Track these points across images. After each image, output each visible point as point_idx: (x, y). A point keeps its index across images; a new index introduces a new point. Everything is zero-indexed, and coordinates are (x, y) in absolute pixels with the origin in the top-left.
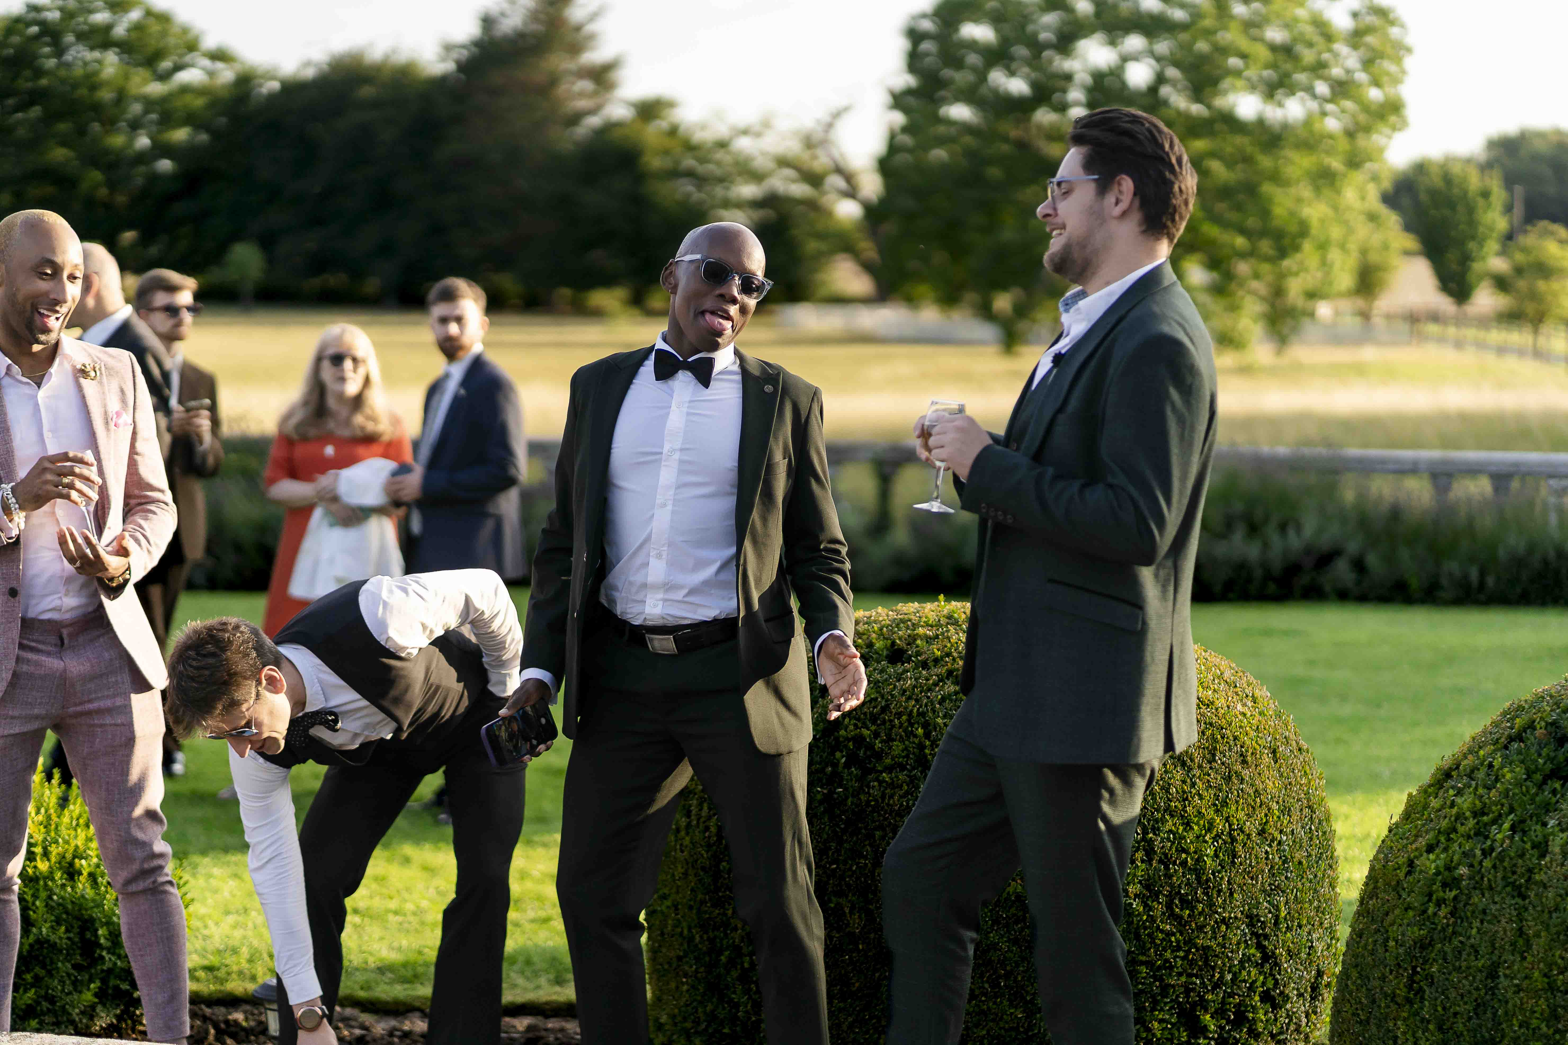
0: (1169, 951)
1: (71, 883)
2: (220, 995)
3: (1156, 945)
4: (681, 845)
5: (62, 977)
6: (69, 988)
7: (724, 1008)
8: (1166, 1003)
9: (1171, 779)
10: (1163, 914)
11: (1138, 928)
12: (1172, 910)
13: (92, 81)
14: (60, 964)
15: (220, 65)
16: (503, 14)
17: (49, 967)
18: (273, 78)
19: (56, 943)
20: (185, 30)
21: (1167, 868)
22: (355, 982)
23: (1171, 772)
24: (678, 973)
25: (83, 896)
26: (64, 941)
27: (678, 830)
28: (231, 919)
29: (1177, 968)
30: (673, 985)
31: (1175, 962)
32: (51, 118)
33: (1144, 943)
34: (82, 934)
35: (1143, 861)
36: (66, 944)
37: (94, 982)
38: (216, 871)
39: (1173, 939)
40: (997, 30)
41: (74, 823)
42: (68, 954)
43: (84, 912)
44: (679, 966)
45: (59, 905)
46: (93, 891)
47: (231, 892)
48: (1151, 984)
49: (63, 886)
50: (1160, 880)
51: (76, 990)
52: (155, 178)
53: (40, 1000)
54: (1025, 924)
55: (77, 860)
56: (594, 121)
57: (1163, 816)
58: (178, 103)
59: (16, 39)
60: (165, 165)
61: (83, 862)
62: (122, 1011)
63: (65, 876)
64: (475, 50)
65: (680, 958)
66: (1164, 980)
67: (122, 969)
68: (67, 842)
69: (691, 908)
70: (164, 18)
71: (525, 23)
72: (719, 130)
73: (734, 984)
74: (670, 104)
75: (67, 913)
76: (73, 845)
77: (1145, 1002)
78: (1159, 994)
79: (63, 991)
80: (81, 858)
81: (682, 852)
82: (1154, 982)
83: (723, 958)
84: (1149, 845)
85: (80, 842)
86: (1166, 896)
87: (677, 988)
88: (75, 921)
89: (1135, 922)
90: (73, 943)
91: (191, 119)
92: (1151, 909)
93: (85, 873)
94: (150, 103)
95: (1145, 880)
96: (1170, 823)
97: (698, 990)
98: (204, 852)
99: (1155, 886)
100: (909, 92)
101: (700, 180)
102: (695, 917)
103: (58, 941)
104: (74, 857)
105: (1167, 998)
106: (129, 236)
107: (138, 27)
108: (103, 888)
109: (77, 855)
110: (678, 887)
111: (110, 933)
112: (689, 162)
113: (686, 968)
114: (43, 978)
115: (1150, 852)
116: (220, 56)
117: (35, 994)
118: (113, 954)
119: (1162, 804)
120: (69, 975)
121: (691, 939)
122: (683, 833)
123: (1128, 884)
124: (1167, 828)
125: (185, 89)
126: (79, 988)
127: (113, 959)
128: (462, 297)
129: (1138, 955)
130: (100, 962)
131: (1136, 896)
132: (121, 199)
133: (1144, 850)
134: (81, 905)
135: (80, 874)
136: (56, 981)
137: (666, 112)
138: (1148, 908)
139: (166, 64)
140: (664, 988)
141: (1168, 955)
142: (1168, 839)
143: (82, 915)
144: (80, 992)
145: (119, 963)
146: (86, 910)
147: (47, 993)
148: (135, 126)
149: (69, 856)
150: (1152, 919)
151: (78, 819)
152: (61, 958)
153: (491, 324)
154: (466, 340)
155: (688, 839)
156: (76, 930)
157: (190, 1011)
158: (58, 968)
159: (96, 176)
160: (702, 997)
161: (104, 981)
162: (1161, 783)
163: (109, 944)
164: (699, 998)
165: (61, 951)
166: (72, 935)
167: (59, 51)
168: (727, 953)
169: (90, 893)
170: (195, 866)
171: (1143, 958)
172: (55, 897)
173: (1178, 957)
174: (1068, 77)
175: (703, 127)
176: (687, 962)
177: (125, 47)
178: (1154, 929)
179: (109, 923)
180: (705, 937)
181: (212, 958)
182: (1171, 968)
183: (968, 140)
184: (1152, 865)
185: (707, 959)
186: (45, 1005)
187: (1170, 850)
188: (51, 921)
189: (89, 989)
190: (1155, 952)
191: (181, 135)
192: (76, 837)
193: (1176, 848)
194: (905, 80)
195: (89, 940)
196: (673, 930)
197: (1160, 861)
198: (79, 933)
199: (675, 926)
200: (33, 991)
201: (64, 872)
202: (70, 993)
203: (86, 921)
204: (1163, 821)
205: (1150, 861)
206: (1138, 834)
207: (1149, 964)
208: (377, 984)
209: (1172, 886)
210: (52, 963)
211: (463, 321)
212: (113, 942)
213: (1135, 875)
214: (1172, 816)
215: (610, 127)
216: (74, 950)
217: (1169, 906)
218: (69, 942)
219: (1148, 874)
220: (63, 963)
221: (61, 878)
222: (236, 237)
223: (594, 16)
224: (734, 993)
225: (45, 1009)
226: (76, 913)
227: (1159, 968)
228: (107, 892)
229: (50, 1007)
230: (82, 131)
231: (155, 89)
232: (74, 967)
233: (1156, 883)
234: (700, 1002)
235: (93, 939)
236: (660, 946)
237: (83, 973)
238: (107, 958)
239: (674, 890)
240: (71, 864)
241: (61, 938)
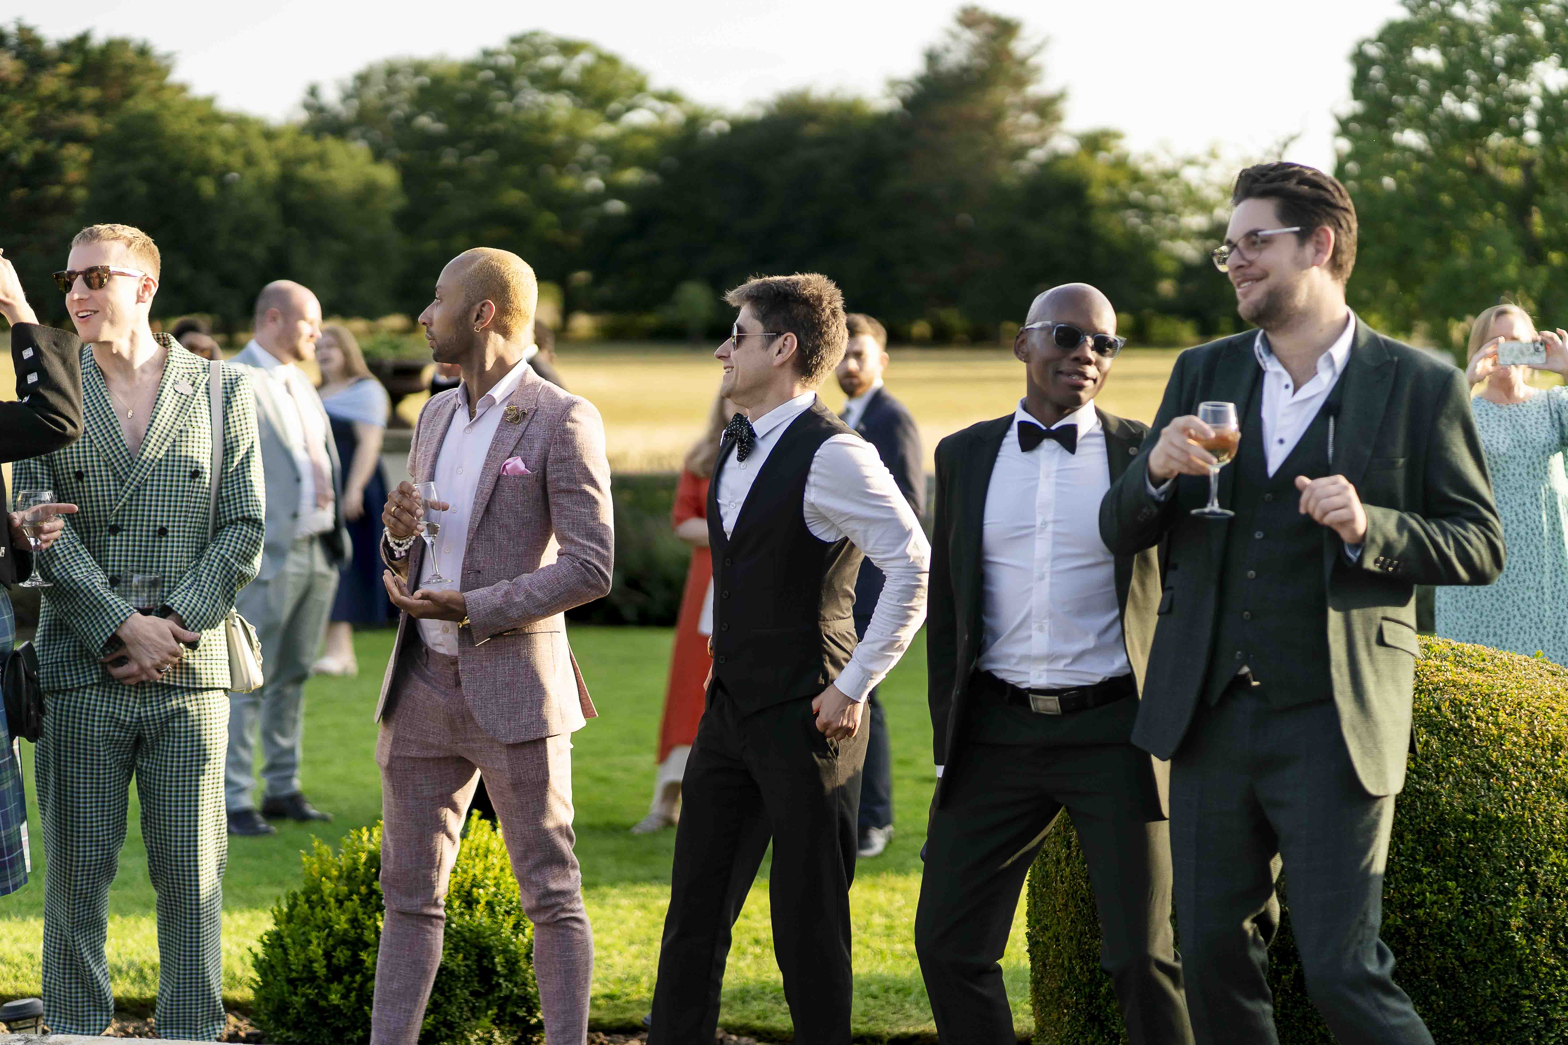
0: (1554, 985)
1: (470, 911)
2: (620, 1023)
3: (1540, 979)
4: (1062, 876)
5: (460, 1003)
6: (467, 1014)
7: (1104, 1040)
8: (1551, 1038)
9: (1554, 811)
10: (1547, 947)
11: (1521, 962)
12: (1556, 943)
13: (543, 125)
14: (458, 991)
15: (669, 106)
16: (947, 50)
17: (447, 994)
18: (721, 118)
19: (454, 971)
20: (632, 71)
21: (1550, 901)
22: (753, 1012)
23: (1554, 804)
24: (1059, 1004)
25: (480, 924)
26: (462, 968)
27: (1058, 862)
28: (634, 949)
29: (1562, 1002)
30: (1055, 1016)
31: (1560, 996)
32: (506, 160)
33: (1528, 977)
34: (479, 961)
35: (1525, 894)
36: (464, 971)
37: (492, 1009)
38: (624, 902)
39: (1557, 973)
40: (1444, 53)
41: (473, 853)
42: (466, 981)
43: (481, 940)
44: (1060, 996)
45: (458, 932)
46: (490, 920)
47: (637, 924)
48: (1535, 1018)
49: (462, 914)
50: (1543, 913)
51: (473, 1016)
52: (607, 219)
53: (439, 1026)
54: (1405, 956)
55: (475, 890)
56: (1038, 155)
57: (1546, 848)
58: (628, 144)
59: (471, 84)
60: (616, 206)
61: (481, 891)
62: (520, 1037)
63: (463, 905)
64: (919, 86)
65: (1061, 990)
66: (1548, 1015)
67: (520, 997)
68: (465, 872)
69: (1071, 939)
70: (611, 61)
71: (969, 58)
72: (1166, 162)
73: (1113, 1016)
74: (1117, 136)
75: (465, 940)
76: (471, 874)
77: (1529, 1036)
78: (1544, 1029)
79: (461, 1017)
80: (479, 887)
81: (1063, 883)
82: (1538, 1016)
83: (1103, 990)
84: (1532, 878)
85: (478, 871)
86: (1550, 929)
87: (1059, 1019)
88: (473, 949)
89: (1518, 955)
90: (471, 971)
91: (642, 161)
92: (1534, 942)
93: (483, 902)
94: (602, 145)
95: (1528, 913)
96: (1554, 855)
97: (1079, 1021)
98: (613, 884)
99: (1538, 920)
100: (1355, 118)
101: (1146, 211)
102: (1074, 948)
103: (455, 968)
104: (473, 886)
105: (1552, 1033)
106: (581, 277)
107: (589, 71)
108: (500, 917)
109: (475, 884)
110: (1059, 918)
111: (507, 961)
112: (1135, 194)
113: (1067, 998)
114: (442, 1004)
115: (1533, 885)
116: (668, 97)
117: (434, 1020)
118: (510, 981)
119: (1546, 836)
120: (467, 1001)
121: (1071, 971)
122: (1063, 864)
123: (1511, 916)
124: (1551, 860)
125: (638, 131)
126: (477, 1015)
127: (510, 986)
128: (862, 333)
129: (1521, 988)
130: (497, 989)
131: (1519, 929)
132: (575, 240)
133: (1527, 883)
134: (478, 933)
135: (478, 903)
136: (454, 1008)
137: (1113, 143)
138: (1531, 941)
139: (614, 106)
140: (1046, 1019)
141: (1552, 989)
142: (1552, 871)
143: (480, 942)
144: (478, 1019)
145: (516, 990)
146: (484, 938)
147: (445, 1019)
148: (587, 167)
149: (467, 885)
150: (1536, 953)
151: (477, 849)
152: (459, 985)
153: (891, 360)
154: (864, 377)
155: (1068, 870)
156: (474, 958)
157: (588, 1038)
158: (456, 995)
159: (548, 218)
160: (1083, 1028)
161: (501, 1008)
162: (1544, 815)
163: (505, 972)
164: (1080, 1029)
165: (459, 978)
166: (469, 962)
167: (512, 94)
168: (1106, 985)
169: (486, 921)
170: (603, 897)
171: (1526, 992)
172: (454, 926)
173: (1562, 991)
174: (1523, 101)
175: (1149, 158)
176: (1068, 994)
177: (576, 90)
178: (1538, 963)
179: (505, 951)
180: (1085, 967)
181: (612, 986)
182: (1556, 1002)
183: (1417, 167)
184: (1534, 898)
185: (1087, 990)
186: (444, 1031)
187: (1553, 883)
188: (450, 949)
189: (486, 1016)
190: (1539, 986)
191: (631, 176)
192: (474, 867)
193: (1560, 881)
194: (1349, 106)
195: (487, 967)
196: (1055, 962)
197: (1544, 894)
198: (476, 961)
199: (1056, 957)
200: (432, 1017)
201: (463, 901)
202: (468, 1020)
203: (484, 948)
204: (1547, 853)
205: (1533, 893)
206: (1521, 867)
207: (1533, 998)
208: (774, 1014)
209: (1556, 919)
210: (450, 989)
211: (863, 356)
212: (509, 970)
213: (1517, 908)
214: (1555, 848)
215: (1057, 158)
216: (471, 976)
217: (1553, 939)
218: (467, 970)
219: (1531, 907)
220: (461, 990)
221: (459, 907)
222: (686, 275)
223: (1038, 49)
224: (1114, 1024)
225: (443, 1034)
226: (474, 941)
227: (1543, 1002)
228: (504, 920)
229: (450, 1033)
230: (534, 173)
231: (605, 130)
232: (472, 993)
233: (1539, 915)
234: (1081, 1033)
235: (490, 966)
236: (1042, 977)
237: (480, 1000)
238: (504, 986)
239: (1055, 921)
240: (469, 893)
241: (459, 966)
